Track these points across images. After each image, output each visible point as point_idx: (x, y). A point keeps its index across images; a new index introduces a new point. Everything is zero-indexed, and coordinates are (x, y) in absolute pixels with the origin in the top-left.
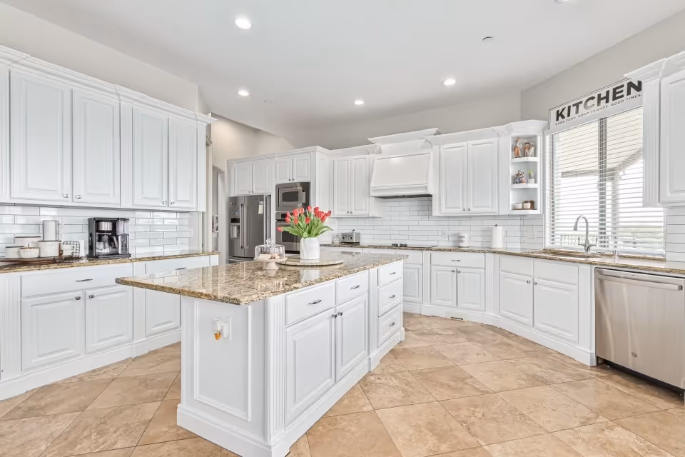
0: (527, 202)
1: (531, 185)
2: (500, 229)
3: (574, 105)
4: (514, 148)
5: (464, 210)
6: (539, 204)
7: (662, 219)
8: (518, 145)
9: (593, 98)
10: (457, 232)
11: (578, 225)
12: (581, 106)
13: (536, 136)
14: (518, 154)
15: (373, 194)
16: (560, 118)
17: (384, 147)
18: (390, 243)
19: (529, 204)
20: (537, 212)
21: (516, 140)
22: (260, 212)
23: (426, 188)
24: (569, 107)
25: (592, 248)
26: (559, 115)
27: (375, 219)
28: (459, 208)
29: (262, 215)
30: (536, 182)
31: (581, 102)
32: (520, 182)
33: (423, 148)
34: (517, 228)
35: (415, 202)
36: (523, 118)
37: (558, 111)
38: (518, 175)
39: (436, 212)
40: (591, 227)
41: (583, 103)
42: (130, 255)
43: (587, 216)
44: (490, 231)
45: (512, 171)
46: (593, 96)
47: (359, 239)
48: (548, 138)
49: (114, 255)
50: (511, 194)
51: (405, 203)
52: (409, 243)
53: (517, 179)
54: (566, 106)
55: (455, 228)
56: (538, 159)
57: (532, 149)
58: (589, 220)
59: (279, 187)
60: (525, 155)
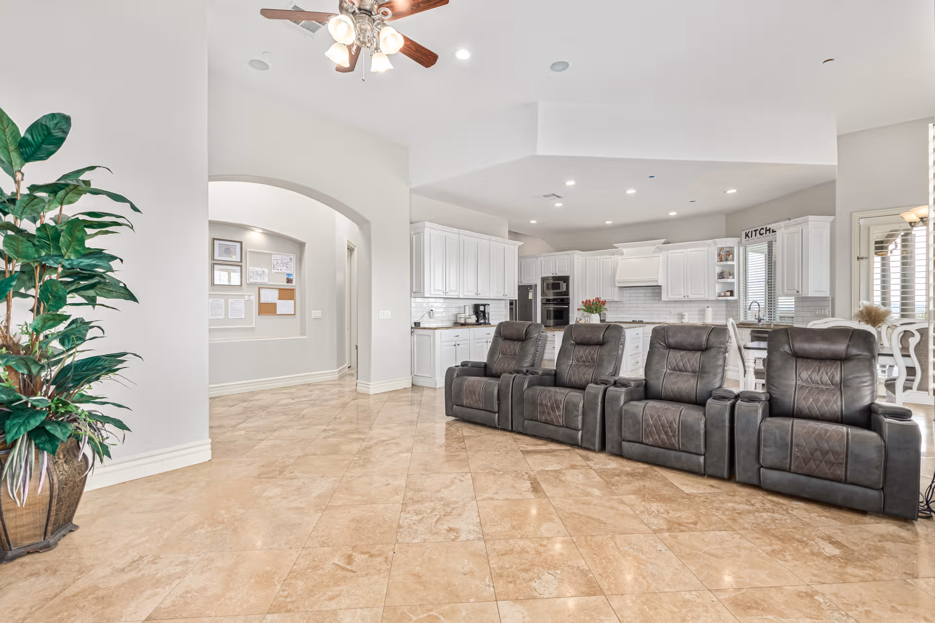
0: (728, 291)
1: (730, 280)
2: (710, 309)
3: (754, 231)
4: (719, 255)
5: (684, 296)
6: (736, 293)
7: (793, 303)
8: (721, 253)
9: (763, 229)
10: (680, 312)
11: (752, 307)
12: (758, 232)
13: (733, 247)
14: (721, 259)
15: (617, 285)
16: (747, 237)
17: (625, 250)
18: (631, 321)
19: (729, 293)
20: (735, 298)
21: (721, 249)
22: (530, 297)
23: (657, 281)
24: (752, 231)
25: (762, 321)
26: (747, 235)
27: (618, 303)
28: (681, 295)
29: (531, 300)
30: (733, 278)
31: (757, 230)
32: (723, 278)
33: (654, 252)
34: (724, 309)
35: (649, 290)
36: (728, 236)
37: (746, 233)
38: (721, 273)
39: (664, 297)
40: (761, 308)
41: (759, 230)
42: (490, 324)
43: (758, 302)
44: (704, 311)
45: (718, 270)
46: (763, 227)
47: (605, 317)
48: (741, 249)
49: (485, 323)
50: (717, 286)
51: (642, 291)
52: (644, 321)
53: (721, 276)
54: (750, 230)
55: (679, 309)
56: (735, 263)
57: (731, 256)
58: (760, 304)
59: (544, 280)
60: (727, 260)
